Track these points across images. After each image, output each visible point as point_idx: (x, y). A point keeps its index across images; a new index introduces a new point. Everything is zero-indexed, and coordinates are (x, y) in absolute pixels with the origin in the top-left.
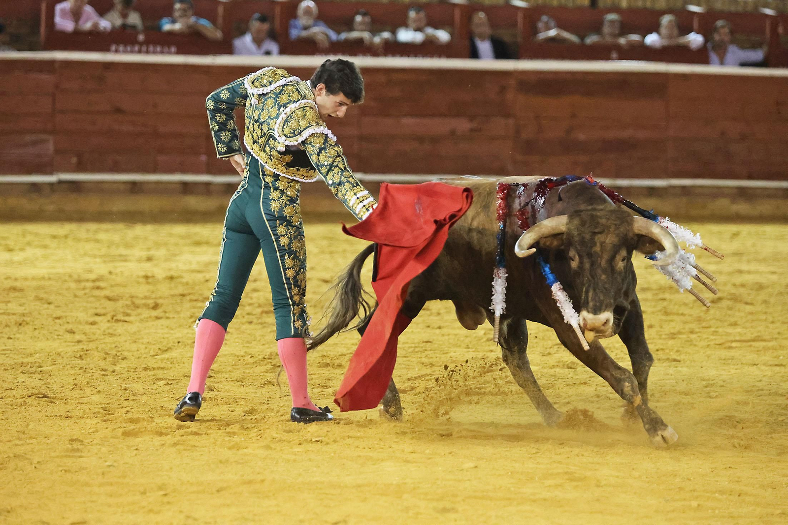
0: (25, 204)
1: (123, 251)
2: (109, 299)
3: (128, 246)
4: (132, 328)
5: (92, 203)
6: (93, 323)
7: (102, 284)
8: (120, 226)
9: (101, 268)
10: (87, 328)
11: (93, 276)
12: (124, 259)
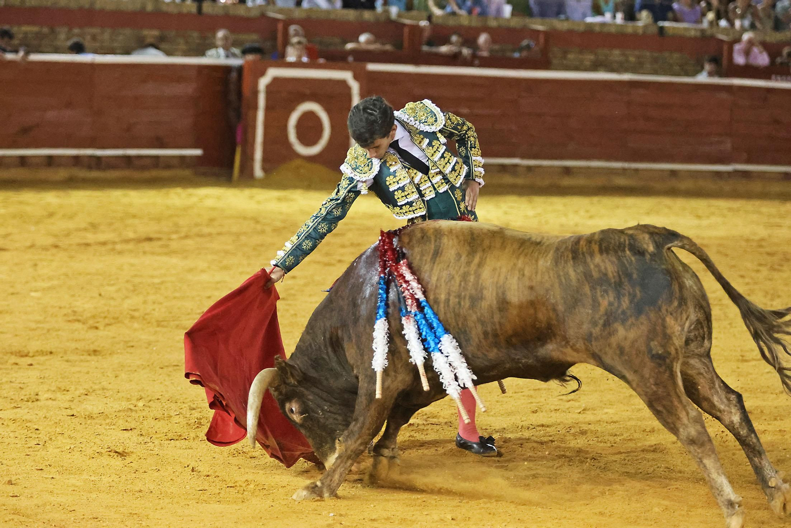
0: (710, 185)
1: (778, 220)
2: (768, 254)
3: (782, 217)
4: (785, 275)
5: (757, 186)
6: (758, 271)
7: (763, 243)
8: (776, 203)
9: (762, 232)
10: (753, 274)
11: (757, 238)
12: (779, 226)
